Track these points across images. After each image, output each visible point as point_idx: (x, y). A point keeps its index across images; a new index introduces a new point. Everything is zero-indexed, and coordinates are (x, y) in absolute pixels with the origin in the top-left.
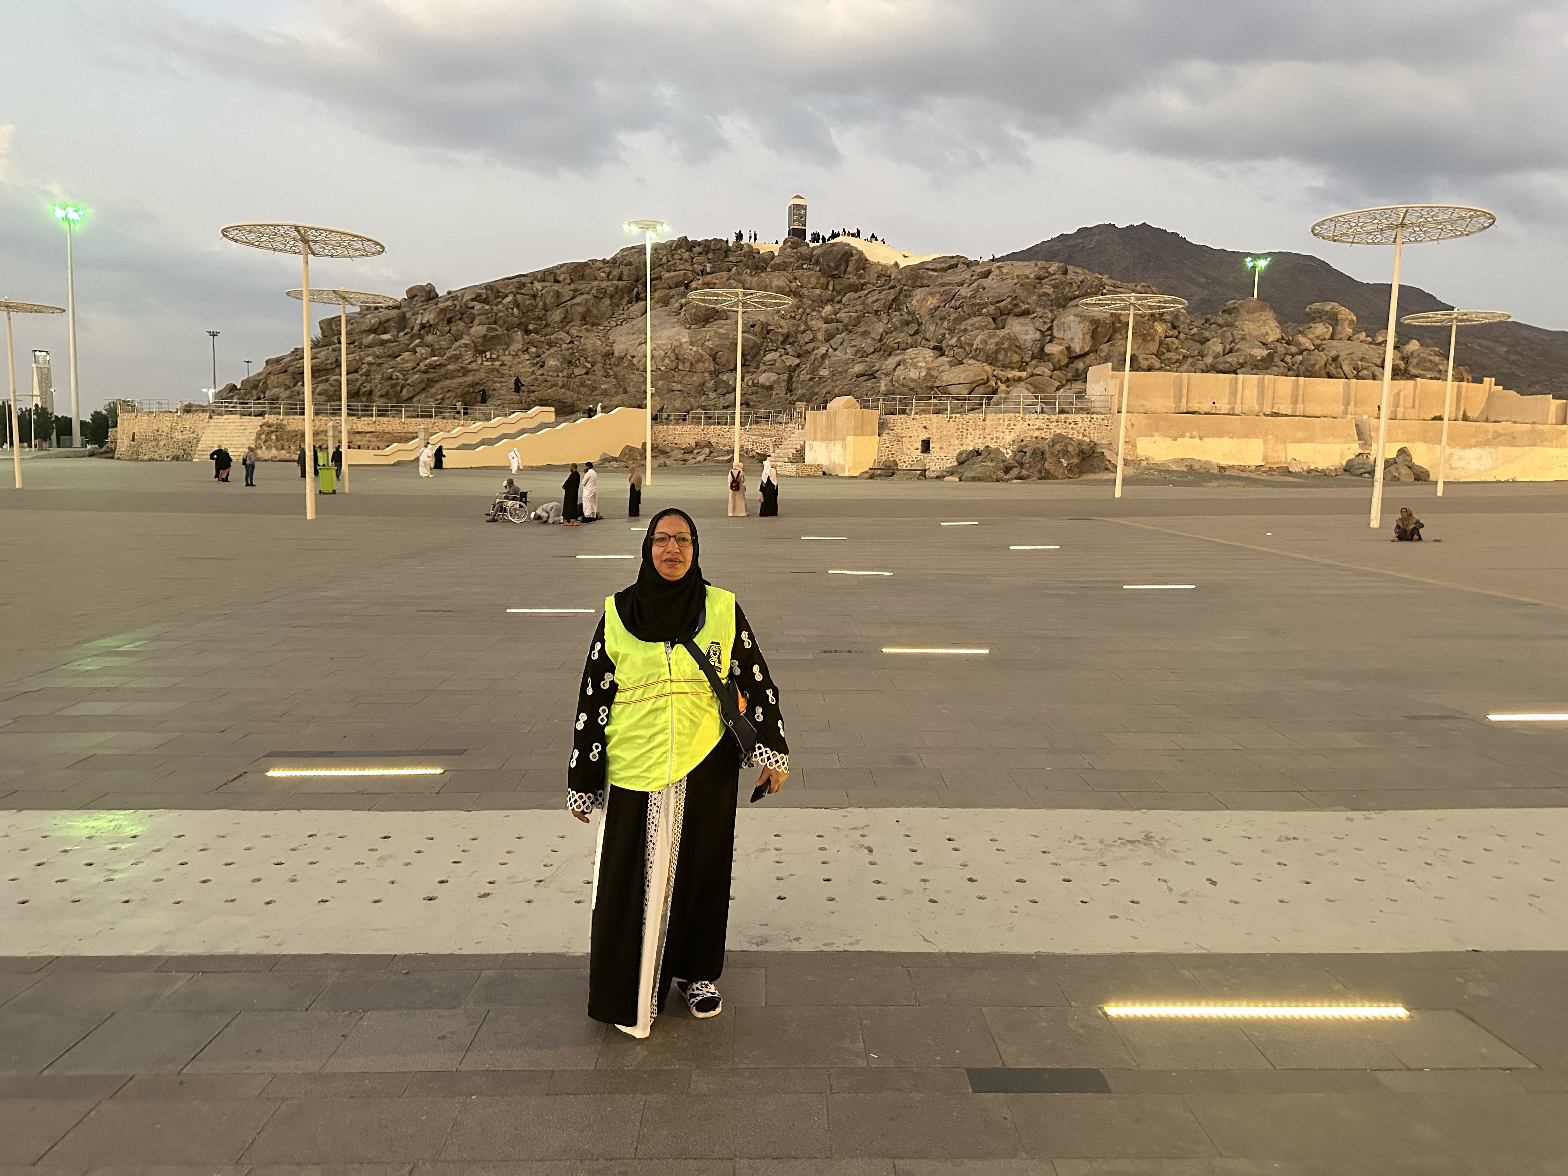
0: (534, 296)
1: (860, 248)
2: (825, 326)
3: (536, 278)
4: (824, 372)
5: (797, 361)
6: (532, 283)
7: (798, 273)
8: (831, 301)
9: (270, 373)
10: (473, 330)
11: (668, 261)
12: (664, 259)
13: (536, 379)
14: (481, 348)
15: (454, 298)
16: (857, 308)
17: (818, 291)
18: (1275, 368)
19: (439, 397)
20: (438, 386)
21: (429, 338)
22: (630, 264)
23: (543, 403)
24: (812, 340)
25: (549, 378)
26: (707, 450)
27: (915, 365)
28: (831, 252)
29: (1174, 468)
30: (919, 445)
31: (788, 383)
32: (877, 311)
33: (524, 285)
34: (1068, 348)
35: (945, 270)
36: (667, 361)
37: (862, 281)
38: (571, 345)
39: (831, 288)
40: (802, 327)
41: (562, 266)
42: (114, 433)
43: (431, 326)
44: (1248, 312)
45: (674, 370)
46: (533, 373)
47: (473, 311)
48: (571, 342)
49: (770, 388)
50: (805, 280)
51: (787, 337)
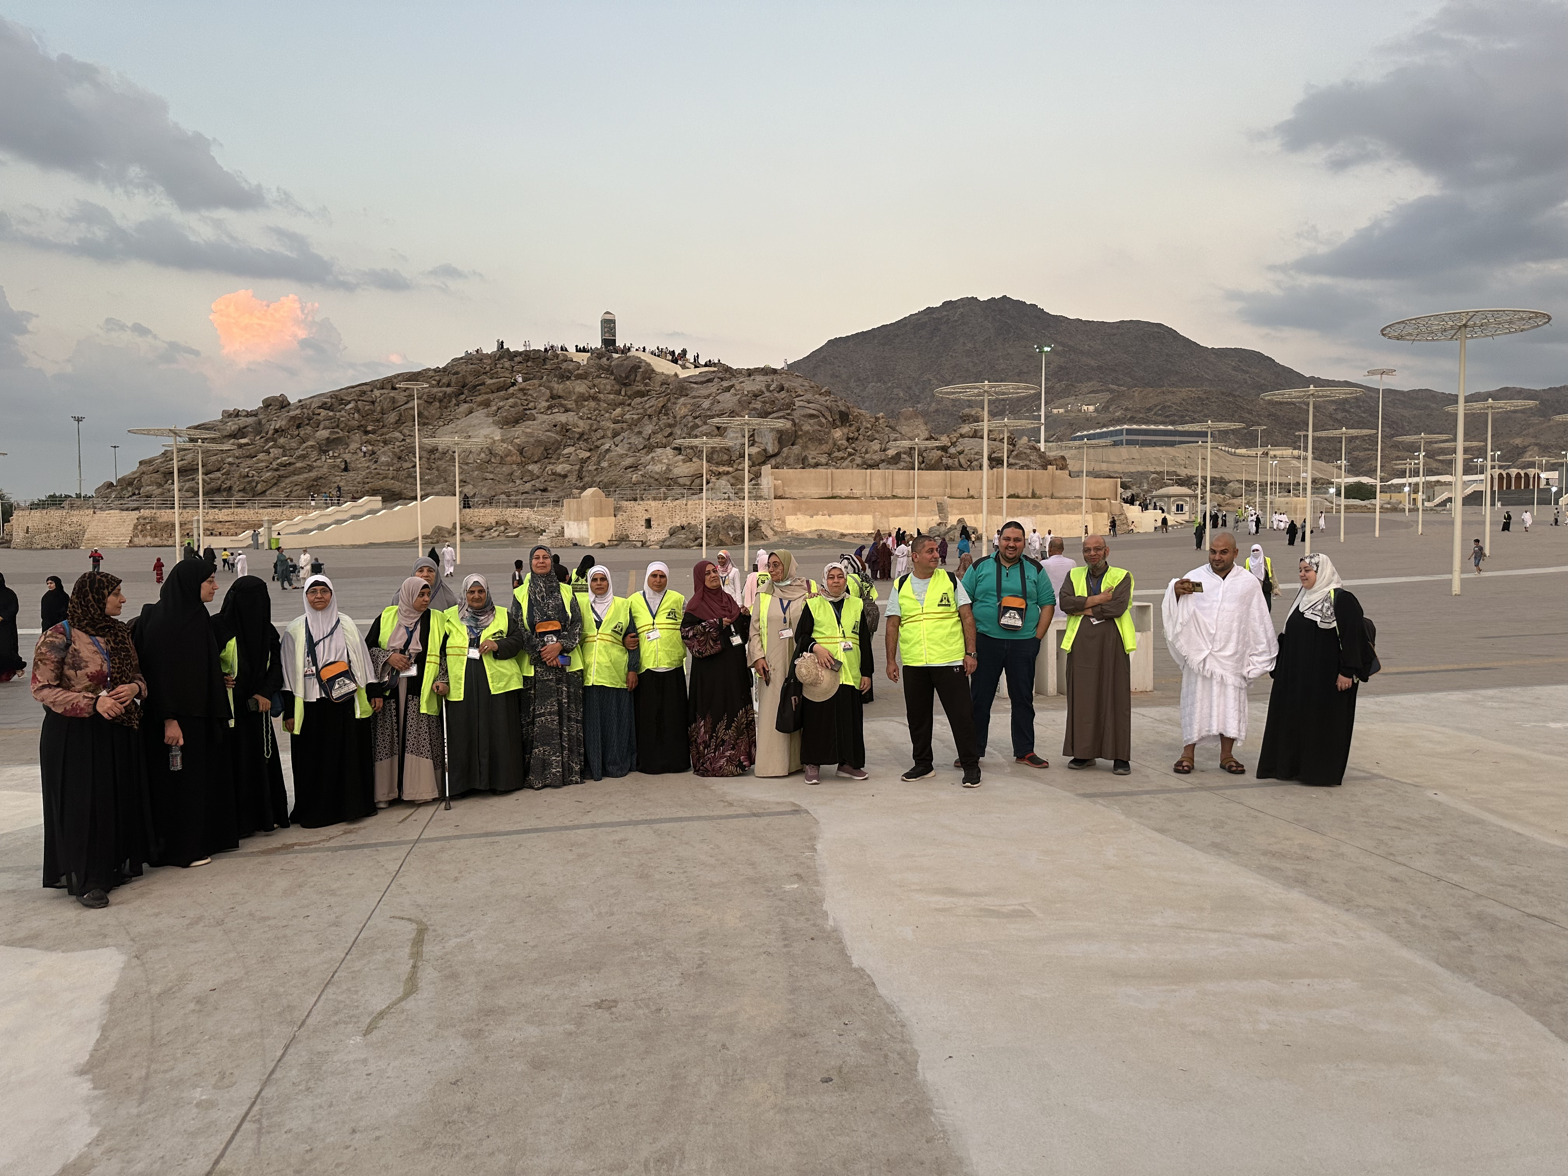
0: (373, 403)
1: (648, 360)
2: (613, 425)
3: (375, 387)
4: (604, 464)
5: (588, 454)
6: (372, 391)
7: (596, 381)
8: (622, 404)
9: (143, 473)
10: (318, 433)
11: (491, 370)
12: (488, 368)
13: (370, 473)
14: (324, 448)
15: (302, 407)
16: (639, 411)
17: (612, 396)
18: (902, 463)
19: (288, 490)
20: (288, 481)
21: (282, 441)
22: (457, 373)
23: (373, 493)
24: (603, 437)
25: (381, 472)
26: (502, 528)
27: (661, 462)
28: (622, 365)
29: (809, 536)
30: (643, 523)
31: (579, 472)
32: (650, 416)
33: (364, 393)
34: (765, 450)
35: (702, 383)
36: (483, 455)
37: (648, 388)
38: (403, 443)
39: (623, 393)
40: (595, 427)
41: (399, 375)
42: (10, 527)
43: (283, 430)
44: (905, 419)
45: (487, 463)
46: (368, 467)
47: (319, 417)
48: (404, 440)
49: (565, 476)
50: (602, 387)
51: (582, 435)
